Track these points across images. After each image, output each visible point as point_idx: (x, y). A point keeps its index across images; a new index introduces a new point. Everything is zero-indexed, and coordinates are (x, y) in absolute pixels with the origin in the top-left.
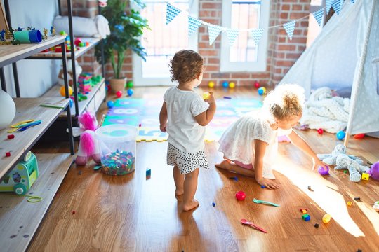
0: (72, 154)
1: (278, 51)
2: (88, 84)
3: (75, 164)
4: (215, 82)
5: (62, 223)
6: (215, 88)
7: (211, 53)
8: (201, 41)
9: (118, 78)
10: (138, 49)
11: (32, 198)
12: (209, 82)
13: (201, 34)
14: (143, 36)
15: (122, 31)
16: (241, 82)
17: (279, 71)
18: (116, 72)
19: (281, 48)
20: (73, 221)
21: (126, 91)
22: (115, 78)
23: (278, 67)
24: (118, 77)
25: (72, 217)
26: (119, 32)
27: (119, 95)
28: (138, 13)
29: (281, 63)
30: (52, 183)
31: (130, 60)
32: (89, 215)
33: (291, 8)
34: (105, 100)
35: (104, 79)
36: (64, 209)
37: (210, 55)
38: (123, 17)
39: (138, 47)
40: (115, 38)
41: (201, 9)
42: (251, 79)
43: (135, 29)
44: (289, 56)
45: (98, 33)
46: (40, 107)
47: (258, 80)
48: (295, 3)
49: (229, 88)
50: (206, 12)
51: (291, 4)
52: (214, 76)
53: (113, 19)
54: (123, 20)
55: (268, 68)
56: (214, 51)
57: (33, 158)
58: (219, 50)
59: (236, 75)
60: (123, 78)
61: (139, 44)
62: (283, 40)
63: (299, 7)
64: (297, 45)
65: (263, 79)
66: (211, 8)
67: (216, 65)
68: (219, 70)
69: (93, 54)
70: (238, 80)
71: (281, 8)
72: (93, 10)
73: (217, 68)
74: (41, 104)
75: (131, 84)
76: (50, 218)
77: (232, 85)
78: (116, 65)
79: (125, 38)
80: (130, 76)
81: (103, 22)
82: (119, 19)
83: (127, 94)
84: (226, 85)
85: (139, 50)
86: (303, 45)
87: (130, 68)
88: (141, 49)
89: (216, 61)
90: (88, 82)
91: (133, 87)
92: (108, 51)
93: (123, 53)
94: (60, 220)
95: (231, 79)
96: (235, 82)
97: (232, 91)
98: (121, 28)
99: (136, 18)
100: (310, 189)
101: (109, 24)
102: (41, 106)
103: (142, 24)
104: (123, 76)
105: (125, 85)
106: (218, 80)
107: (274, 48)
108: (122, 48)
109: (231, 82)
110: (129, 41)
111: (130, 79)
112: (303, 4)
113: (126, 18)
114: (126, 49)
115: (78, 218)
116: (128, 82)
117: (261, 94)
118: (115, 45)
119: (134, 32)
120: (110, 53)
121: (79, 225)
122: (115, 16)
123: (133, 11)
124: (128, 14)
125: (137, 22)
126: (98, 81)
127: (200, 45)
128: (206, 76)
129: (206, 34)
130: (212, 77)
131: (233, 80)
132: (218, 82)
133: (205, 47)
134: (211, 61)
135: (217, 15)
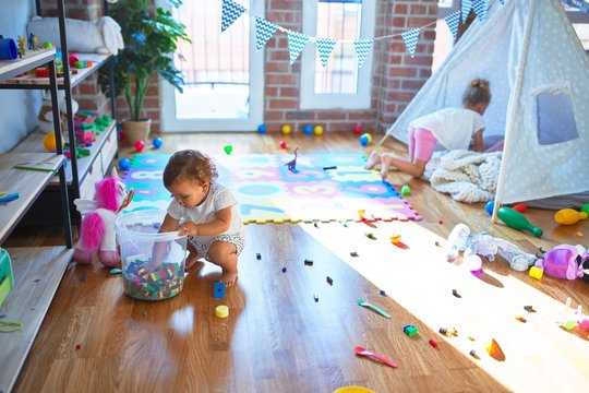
0: (69, 247)
1: (388, 77)
2: (91, 129)
3: (74, 264)
4: (292, 126)
5: (59, 365)
6: (292, 135)
7: (285, 79)
8: (269, 60)
9: (137, 120)
10: (169, 73)
11: (5, 324)
12: (282, 125)
13: (270, 50)
14: (177, 51)
15: (144, 44)
16: (332, 125)
17: (391, 109)
18: (133, 109)
19: (395, 72)
20: (79, 362)
21: (151, 141)
22: (132, 120)
23: (390, 103)
24: (137, 118)
25: (75, 354)
26: (138, 44)
27: (139, 148)
28: (168, 14)
29: (393, 96)
30: (38, 298)
31: (155, 91)
32: (104, 349)
33: (409, 9)
34: (116, 157)
35: (114, 122)
36: (59, 342)
37: (284, 83)
38: (145, 21)
39: (169, 69)
40: (133, 54)
41: (270, 10)
42: (347, 121)
43: (163, 40)
44: (406, 85)
45: (105, 46)
46: (15, 170)
47: (359, 122)
48: (414, 3)
49: (313, 134)
50: (277, 14)
51: (409, 4)
52: (290, 116)
53: (127, 25)
54: (145, 24)
55: (374, 103)
56: (290, 77)
57: (5, 256)
58: (297, 75)
59: (325, 115)
60: (146, 120)
61: (170, 64)
62: (397, 60)
63: (422, 9)
64: (419, 68)
65: (366, 121)
66: (285, 8)
67: (294, 99)
68: (298, 108)
69: (96, 81)
70: (328, 122)
71: (394, 11)
72: (94, 8)
73: (297, 103)
74: (15, 164)
76: (37, 358)
77: (319, 130)
78: (133, 98)
79: (149, 55)
80: (156, 116)
81: (112, 28)
82: (138, 24)
83: (152, 146)
84: (309, 129)
85: (171, 74)
86: (427, 68)
87: (156, 103)
88: (174, 73)
89: (295, 92)
90: (91, 127)
92: (120, 75)
93: (145, 80)
94: (56, 361)
95: (316, 121)
96: (324, 126)
97: (318, 140)
98: (142, 37)
99: (167, 23)
100: (455, 294)
101: (122, 32)
102: (16, 167)
103: (176, 31)
104: (145, 116)
105: (148, 131)
106: (297, 123)
107: (384, 73)
108: (144, 70)
109: (317, 125)
110: (154, 59)
111: (156, 122)
112: (428, 4)
113: (151, 22)
114: (149, 71)
115: (85, 357)
116: (153, 126)
117: (365, 144)
118: (132, 66)
119: (162, 46)
120: (123, 78)
121: (90, 367)
122: (131, 19)
123: (160, 11)
124: (152, 16)
125: (167, 28)
126: (106, 126)
127: (268, 67)
128: (277, 116)
129: (277, 49)
130: (287, 118)
131: (320, 121)
132: (297, 126)
133: (276, 70)
134: (285, 92)
135: (294, 19)
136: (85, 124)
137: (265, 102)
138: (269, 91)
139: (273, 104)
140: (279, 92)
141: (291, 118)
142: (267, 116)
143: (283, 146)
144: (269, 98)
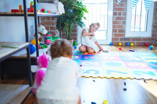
0: (31, 85)
4: (122, 43)
6: (122, 46)
7: (120, 27)
8: (114, 20)
12: (119, 43)
13: (115, 16)
15: (72, 12)
16: (137, 42)
21: (73, 47)
24: (69, 39)
28: (81, 3)
39: (80, 22)
41: (115, 3)
42: (142, 41)
47: (147, 42)
49: (130, 46)
52: (121, 39)
55: (153, 35)
56: (122, 26)
58: (124, 25)
59: (134, 39)
60: (72, 39)
61: (81, 20)
65: (150, 41)
67: (123, 33)
68: (124, 37)
69: (56, 26)
70: (135, 42)
73: (124, 35)
75: (76, 43)
77: (132, 44)
80: (75, 39)
82: (71, 6)
84: (128, 44)
87: (76, 35)
88: (82, 23)
89: (123, 31)
90: (50, 38)
91: (77, 45)
93: (72, 25)
95: (131, 41)
96: (134, 43)
106: (124, 42)
108: (72, 22)
109: (131, 43)
113: (74, 5)
116: (74, 42)
117: (151, 49)
118: (68, 20)
120: (65, 25)
123: (78, 2)
127: (114, 22)
128: (117, 39)
129: (117, 16)
130: (120, 40)
131: (132, 41)
132: (124, 43)
133: (117, 23)
134: (120, 31)
135: (124, 6)
136: (48, 37)
137: (113, 34)
138: (114, 31)
139: (115, 35)
140: (118, 31)
141: (122, 40)
142: (113, 39)
143: (120, 49)
144: (114, 33)
